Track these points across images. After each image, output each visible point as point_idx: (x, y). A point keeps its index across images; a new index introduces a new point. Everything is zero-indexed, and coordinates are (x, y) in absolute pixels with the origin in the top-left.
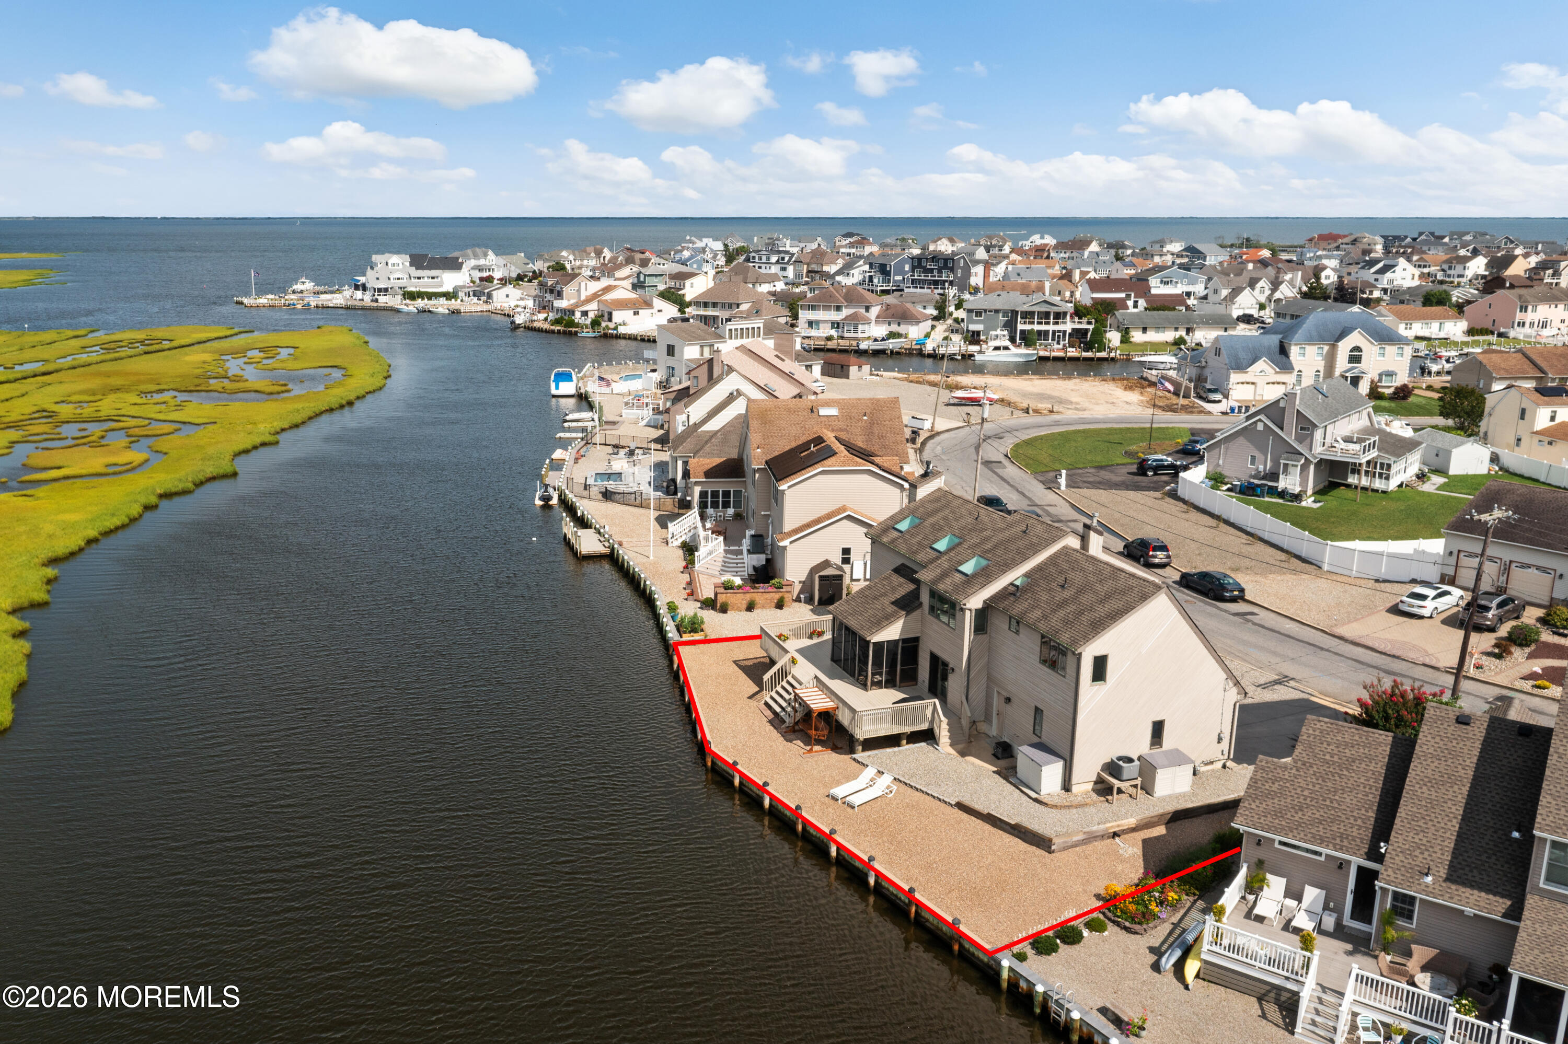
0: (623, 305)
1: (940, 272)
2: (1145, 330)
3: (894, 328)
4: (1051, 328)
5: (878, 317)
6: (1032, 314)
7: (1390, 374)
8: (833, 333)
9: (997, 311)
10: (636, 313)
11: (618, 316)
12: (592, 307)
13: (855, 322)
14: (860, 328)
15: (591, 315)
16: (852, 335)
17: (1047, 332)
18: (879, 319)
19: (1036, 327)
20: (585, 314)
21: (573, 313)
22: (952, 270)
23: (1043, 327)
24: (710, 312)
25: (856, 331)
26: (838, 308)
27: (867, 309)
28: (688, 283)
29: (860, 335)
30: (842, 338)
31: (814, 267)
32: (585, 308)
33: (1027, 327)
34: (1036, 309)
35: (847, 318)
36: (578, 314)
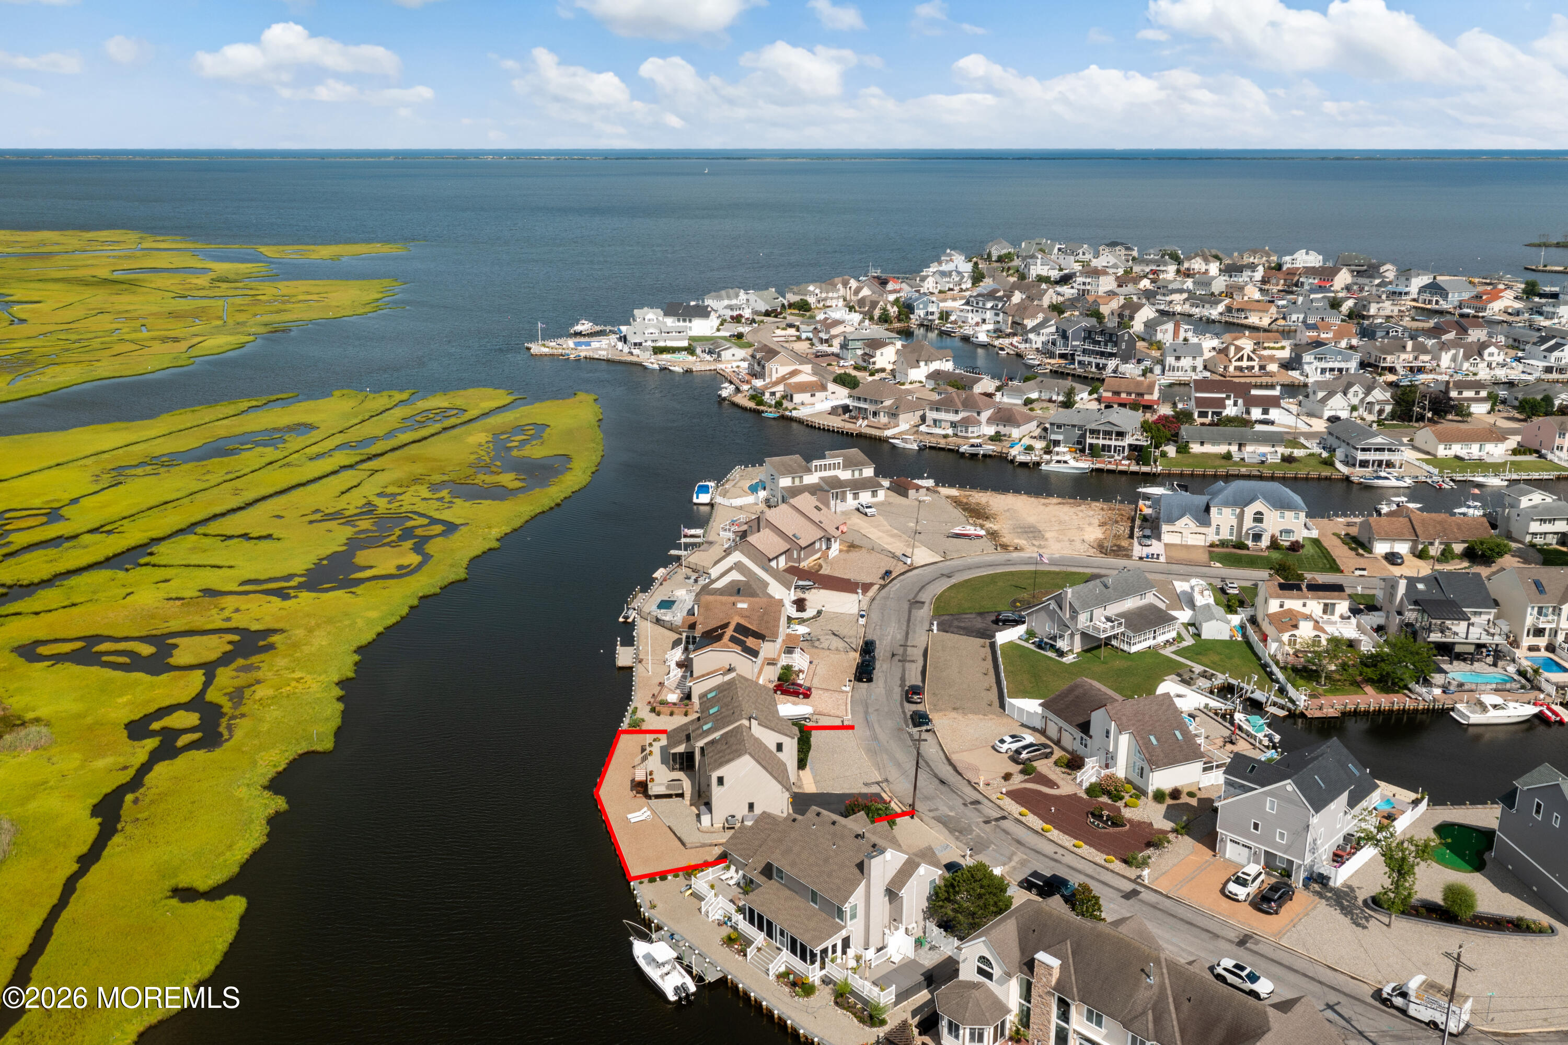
0: (803, 388)
1: (1106, 345)
2: (1202, 443)
3: (1001, 429)
4: (1113, 443)
5: (989, 419)
6: (1098, 432)
7: (1288, 532)
8: (950, 431)
9: (1074, 426)
10: (813, 395)
11: (798, 398)
12: (780, 389)
13: (966, 423)
14: (970, 429)
15: (778, 395)
16: (964, 434)
17: (1110, 446)
18: (990, 421)
19: (1101, 442)
20: (773, 394)
21: (763, 394)
22: (1116, 344)
23: (1107, 442)
24: (862, 405)
25: (967, 432)
26: (957, 412)
27: (979, 414)
28: (878, 353)
29: (970, 435)
30: (956, 435)
31: (1017, 319)
32: (773, 390)
33: (1094, 441)
34: (1102, 428)
35: (963, 419)
36: (767, 395)
